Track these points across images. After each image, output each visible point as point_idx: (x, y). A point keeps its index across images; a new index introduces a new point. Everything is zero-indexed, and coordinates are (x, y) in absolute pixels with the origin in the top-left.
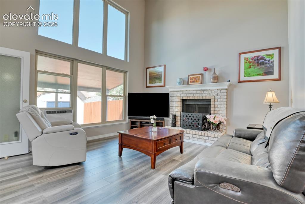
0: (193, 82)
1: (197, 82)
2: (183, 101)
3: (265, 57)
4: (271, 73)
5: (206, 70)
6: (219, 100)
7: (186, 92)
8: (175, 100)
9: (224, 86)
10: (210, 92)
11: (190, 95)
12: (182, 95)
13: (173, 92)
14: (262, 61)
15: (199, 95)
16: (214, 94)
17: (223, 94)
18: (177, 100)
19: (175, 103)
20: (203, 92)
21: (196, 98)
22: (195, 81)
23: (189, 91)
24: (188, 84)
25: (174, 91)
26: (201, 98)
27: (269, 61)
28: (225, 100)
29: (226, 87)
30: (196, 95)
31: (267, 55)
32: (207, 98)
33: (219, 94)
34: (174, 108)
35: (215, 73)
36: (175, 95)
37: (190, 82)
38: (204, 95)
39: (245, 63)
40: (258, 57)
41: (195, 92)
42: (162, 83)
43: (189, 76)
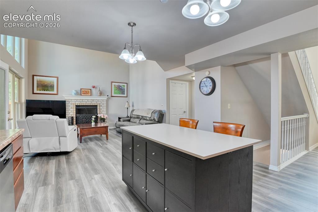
0: (84, 94)
1: (88, 94)
2: (77, 106)
3: (122, 86)
4: (124, 94)
5: (94, 87)
6: (102, 106)
7: (81, 101)
8: (70, 106)
9: (105, 98)
10: (97, 101)
11: (83, 102)
12: (76, 102)
14: (121, 87)
15: (90, 102)
16: (100, 103)
17: (104, 103)
18: (72, 106)
19: (70, 108)
20: (92, 101)
21: (88, 105)
22: (86, 94)
23: (83, 100)
24: (81, 95)
25: (69, 99)
26: (92, 105)
27: (123, 88)
28: (105, 106)
29: (106, 99)
30: (88, 102)
31: (123, 86)
32: (95, 105)
33: (102, 103)
34: (70, 112)
35: (100, 90)
36: (70, 102)
37: (83, 94)
38: (94, 103)
39: (114, 87)
40: (120, 85)
42: (55, 92)
43: (81, 89)
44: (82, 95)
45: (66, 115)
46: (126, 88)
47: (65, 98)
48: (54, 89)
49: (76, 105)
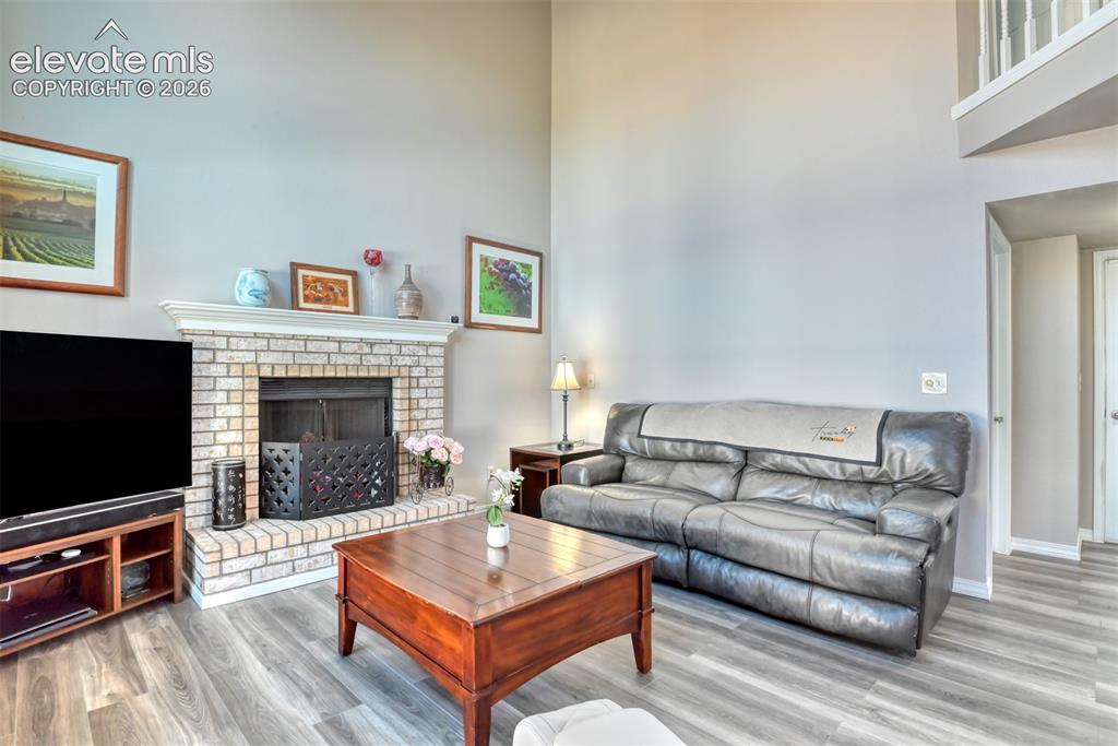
0: (318, 300)
1: (336, 302)
2: (267, 384)
3: (519, 269)
4: (528, 314)
5: (375, 260)
6: (423, 382)
7: (292, 345)
8: (222, 383)
9: (436, 333)
10: (394, 349)
11: (311, 359)
12: (263, 358)
13: (212, 339)
14: (513, 276)
15: (353, 360)
16: (408, 361)
17: (434, 362)
18: (236, 383)
19: (220, 397)
20: (367, 349)
21: (341, 374)
22: (328, 301)
23: (307, 339)
24: (295, 305)
25: (214, 334)
26: (363, 374)
27: (524, 281)
28: (439, 382)
29: (444, 339)
30: (341, 360)
31: (523, 265)
32: (384, 374)
33: (423, 361)
34: (216, 425)
35: (409, 281)
36: (221, 357)
37: (307, 298)
38: (373, 360)
39: (482, 271)
40: (507, 262)
41: (333, 346)
42: (103, 275)
43: (295, 267)
44: (302, 304)
45: (195, 454)
46: (534, 280)
47: (185, 324)
48: (91, 250)
49: (260, 378)
